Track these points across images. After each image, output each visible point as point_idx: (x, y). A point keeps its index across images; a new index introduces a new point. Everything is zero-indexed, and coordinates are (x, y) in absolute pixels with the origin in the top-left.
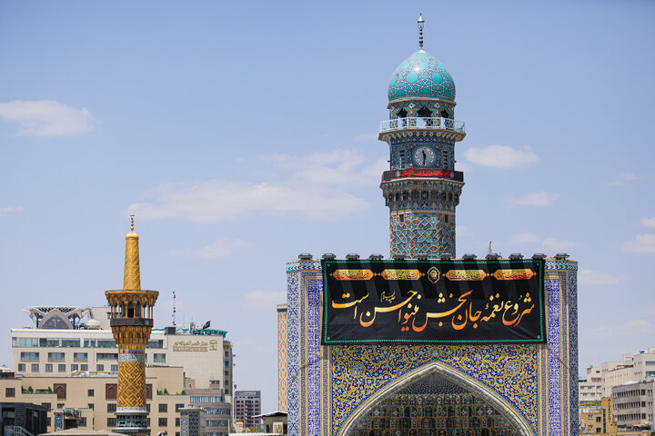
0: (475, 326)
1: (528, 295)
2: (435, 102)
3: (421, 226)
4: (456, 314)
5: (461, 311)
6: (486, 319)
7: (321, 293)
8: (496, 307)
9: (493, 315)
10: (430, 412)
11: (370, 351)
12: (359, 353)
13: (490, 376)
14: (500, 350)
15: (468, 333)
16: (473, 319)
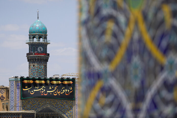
0: (59, 95)
1: (71, 88)
2: (43, 35)
3: (39, 68)
4: (54, 91)
5: (56, 91)
6: (62, 93)
7: (20, 86)
8: (64, 90)
9: (63, 92)
10: (48, 117)
11: (32, 101)
12: (29, 102)
13: (61, 108)
14: (64, 102)
16: (59, 93)
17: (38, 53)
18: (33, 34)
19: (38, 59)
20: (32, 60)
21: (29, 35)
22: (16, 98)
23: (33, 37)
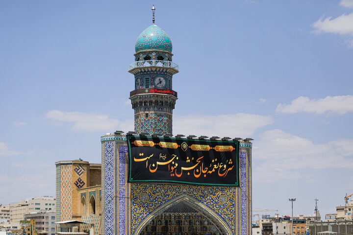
0: (205, 176)
1: (231, 160)
2: (166, 53)
3: (159, 120)
4: (195, 169)
5: (198, 168)
6: (210, 172)
9: (214, 170)
10: (179, 223)
11: (151, 188)
12: (145, 189)
13: (212, 203)
14: (217, 189)
15: (202, 179)
16: (204, 172)
17: (156, 90)
18: (145, 51)
19: (156, 102)
20: (143, 105)
21: (135, 55)
22: (118, 179)
23: (145, 56)
